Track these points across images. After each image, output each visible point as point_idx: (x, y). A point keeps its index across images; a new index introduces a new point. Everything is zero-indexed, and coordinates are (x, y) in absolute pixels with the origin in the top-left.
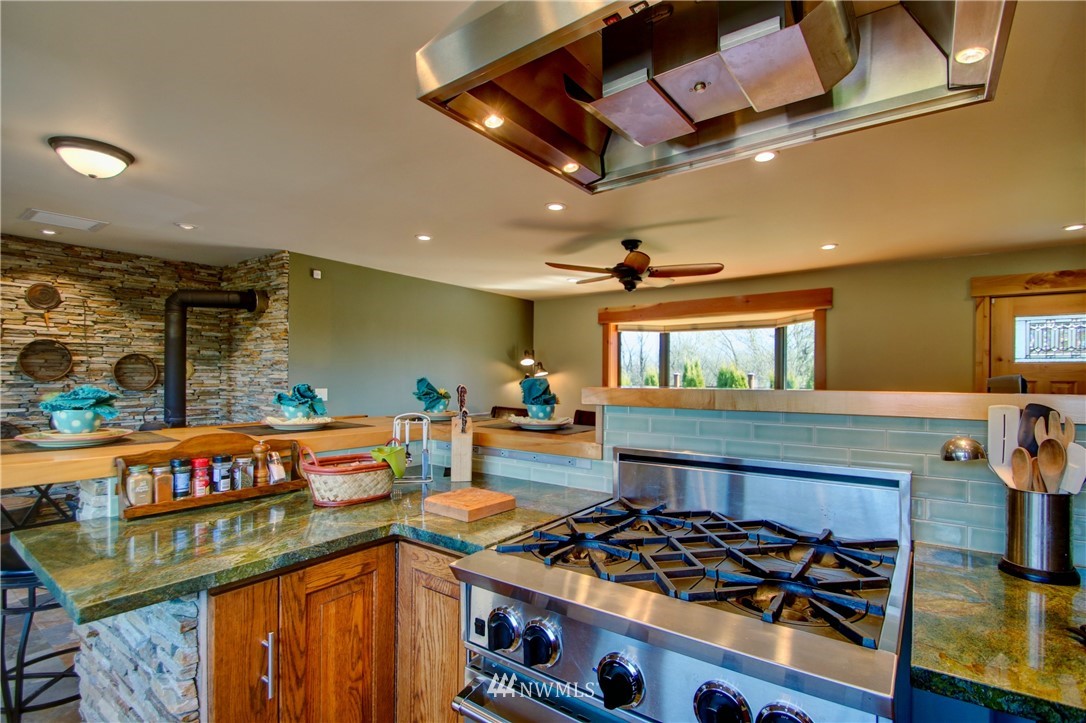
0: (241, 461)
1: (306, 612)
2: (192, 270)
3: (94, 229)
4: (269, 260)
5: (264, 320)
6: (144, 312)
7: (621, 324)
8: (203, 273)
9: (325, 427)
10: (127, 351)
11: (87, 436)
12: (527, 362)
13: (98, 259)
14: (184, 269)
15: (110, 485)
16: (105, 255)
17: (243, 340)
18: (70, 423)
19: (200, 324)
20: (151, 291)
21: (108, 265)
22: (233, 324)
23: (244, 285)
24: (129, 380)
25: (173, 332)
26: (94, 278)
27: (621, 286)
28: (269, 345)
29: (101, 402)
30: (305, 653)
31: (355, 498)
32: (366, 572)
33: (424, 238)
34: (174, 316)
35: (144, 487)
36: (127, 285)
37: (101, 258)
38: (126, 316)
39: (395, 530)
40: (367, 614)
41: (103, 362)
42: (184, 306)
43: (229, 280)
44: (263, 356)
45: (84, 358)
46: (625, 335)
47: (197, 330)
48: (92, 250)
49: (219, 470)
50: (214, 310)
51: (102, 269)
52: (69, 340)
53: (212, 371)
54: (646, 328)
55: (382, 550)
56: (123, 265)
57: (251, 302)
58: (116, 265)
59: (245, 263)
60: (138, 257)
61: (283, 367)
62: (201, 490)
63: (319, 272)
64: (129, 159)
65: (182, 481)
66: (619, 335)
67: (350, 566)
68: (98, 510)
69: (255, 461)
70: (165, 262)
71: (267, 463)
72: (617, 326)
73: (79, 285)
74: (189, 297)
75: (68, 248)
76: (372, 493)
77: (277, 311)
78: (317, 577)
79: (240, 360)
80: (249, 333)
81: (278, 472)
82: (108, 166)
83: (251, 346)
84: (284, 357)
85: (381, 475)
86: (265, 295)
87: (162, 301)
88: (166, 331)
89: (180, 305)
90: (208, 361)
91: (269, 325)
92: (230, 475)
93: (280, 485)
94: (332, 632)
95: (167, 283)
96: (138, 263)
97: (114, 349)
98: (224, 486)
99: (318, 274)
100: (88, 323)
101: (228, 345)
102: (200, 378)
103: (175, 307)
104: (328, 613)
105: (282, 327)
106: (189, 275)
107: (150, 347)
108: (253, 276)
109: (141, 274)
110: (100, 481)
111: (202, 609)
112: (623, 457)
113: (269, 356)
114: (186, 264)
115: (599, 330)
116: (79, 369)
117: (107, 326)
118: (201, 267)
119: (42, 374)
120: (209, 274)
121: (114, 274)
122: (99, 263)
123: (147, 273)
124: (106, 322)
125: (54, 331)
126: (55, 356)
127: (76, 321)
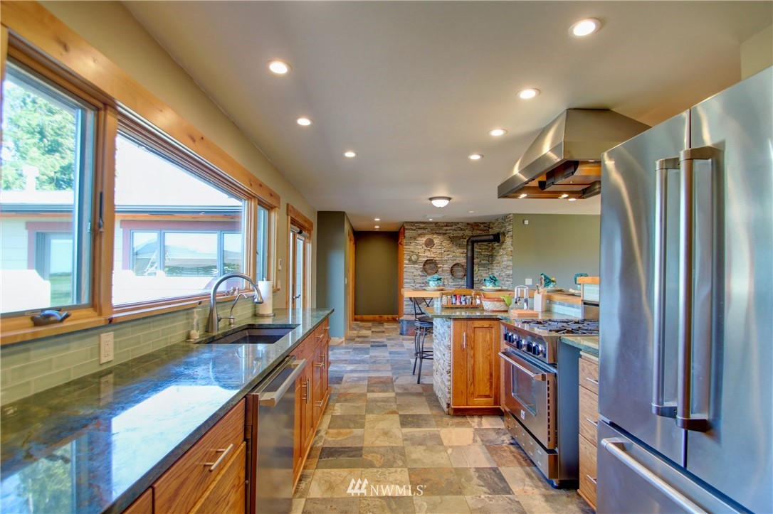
0: (468, 297)
1: (474, 332)
2: (478, 226)
3: (444, 217)
4: (505, 217)
5: (504, 247)
6: (460, 246)
8: (482, 226)
9: (500, 290)
10: (455, 262)
11: (436, 288)
14: (474, 225)
15: (439, 299)
16: (447, 224)
17: (496, 256)
18: (433, 284)
19: (480, 249)
20: (463, 237)
21: (449, 228)
22: (493, 249)
23: (496, 230)
24: (455, 274)
25: (469, 254)
26: (444, 234)
28: (505, 258)
29: (439, 279)
30: (474, 341)
31: (494, 309)
32: (490, 327)
34: (470, 247)
35: (445, 301)
36: (455, 235)
37: (446, 226)
38: (454, 248)
39: (499, 317)
40: (491, 339)
41: (447, 267)
42: (473, 242)
43: (492, 228)
44: (503, 263)
45: (441, 266)
47: (478, 252)
48: (444, 223)
49: (463, 298)
50: (486, 243)
51: (447, 230)
52: (436, 259)
53: (486, 270)
55: (496, 322)
56: (453, 228)
57: (497, 238)
58: (451, 228)
59: (497, 220)
60: (458, 223)
61: (510, 268)
62: (458, 304)
64: (449, 199)
65: (454, 299)
67: (486, 323)
68: (437, 305)
69: (472, 298)
70: (468, 224)
71: (475, 299)
73: (440, 237)
74: (474, 239)
75: (437, 223)
76: (500, 309)
77: (508, 241)
78: (477, 323)
79: (495, 265)
80: (498, 252)
81: (478, 302)
82: (443, 203)
83: (499, 258)
84: (511, 264)
85: (502, 303)
86: (504, 234)
87: (466, 240)
88: (467, 253)
89: (472, 242)
90: (484, 265)
91: (505, 248)
92: (465, 300)
93: (478, 305)
94: (481, 340)
95: (468, 233)
96: (458, 226)
97: (450, 261)
98: (463, 303)
99: (526, 222)
100: (442, 252)
101: (491, 258)
102: (480, 273)
103: (470, 243)
104: (479, 333)
105: (510, 249)
106: (476, 228)
107: (462, 260)
108: (500, 226)
109: (459, 230)
110: (437, 298)
111: (451, 323)
112: (585, 303)
113: (505, 263)
114: (475, 223)
116: (440, 270)
117: (448, 253)
118: (481, 223)
119: (429, 271)
120: (485, 226)
121: (451, 231)
122: (446, 228)
123: (461, 230)
124: (448, 251)
125: (433, 255)
126: (432, 265)
127: (439, 251)
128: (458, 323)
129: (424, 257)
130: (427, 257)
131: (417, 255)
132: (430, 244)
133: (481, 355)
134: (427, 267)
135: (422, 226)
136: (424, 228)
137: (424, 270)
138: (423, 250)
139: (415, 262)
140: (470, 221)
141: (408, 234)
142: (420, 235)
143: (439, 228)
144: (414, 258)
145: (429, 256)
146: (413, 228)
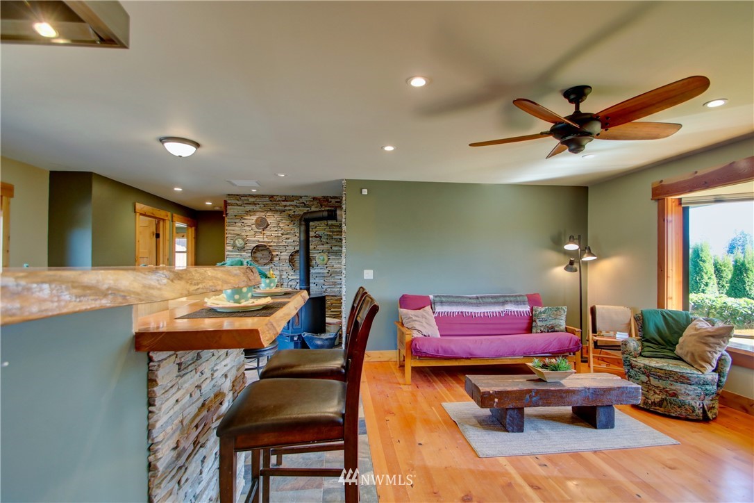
2: (327, 201)
7: (685, 197)
8: (333, 201)
12: (572, 247)
13: (284, 201)
14: (323, 201)
16: (287, 199)
19: (331, 231)
21: (288, 203)
24: (293, 265)
26: (282, 211)
33: (389, 148)
34: (304, 228)
36: (296, 213)
37: (285, 200)
38: (295, 230)
41: (285, 255)
45: (277, 253)
47: (330, 235)
48: (281, 196)
51: (285, 206)
52: (271, 244)
56: (294, 203)
58: (291, 203)
60: (301, 197)
63: (366, 190)
64: (197, 145)
66: (685, 211)
70: (314, 198)
72: (680, 200)
73: (276, 216)
74: (310, 216)
75: (271, 196)
89: (306, 221)
90: (336, 253)
95: (315, 210)
96: (301, 200)
97: (289, 248)
99: (365, 192)
100: (280, 235)
102: (332, 263)
103: (303, 223)
106: (325, 203)
109: (304, 207)
114: (324, 197)
116: (276, 259)
117: (288, 236)
118: (332, 198)
119: (262, 261)
120: (337, 202)
121: (291, 208)
122: (284, 203)
123: (305, 206)
124: (287, 234)
125: (266, 240)
126: (266, 253)
127: (275, 234)
129: (254, 241)
130: (259, 241)
131: (243, 239)
132: (263, 225)
134: (259, 255)
135: (251, 200)
136: (254, 204)
137: (255, 260)
138: (252, 233)
139: (242, 249)
140: (319, 194)
141: (231, 211)
142: (249, 213)
143: (272, 202)
144: (239, 243)
145: (261, 240)
146: (238, 202)
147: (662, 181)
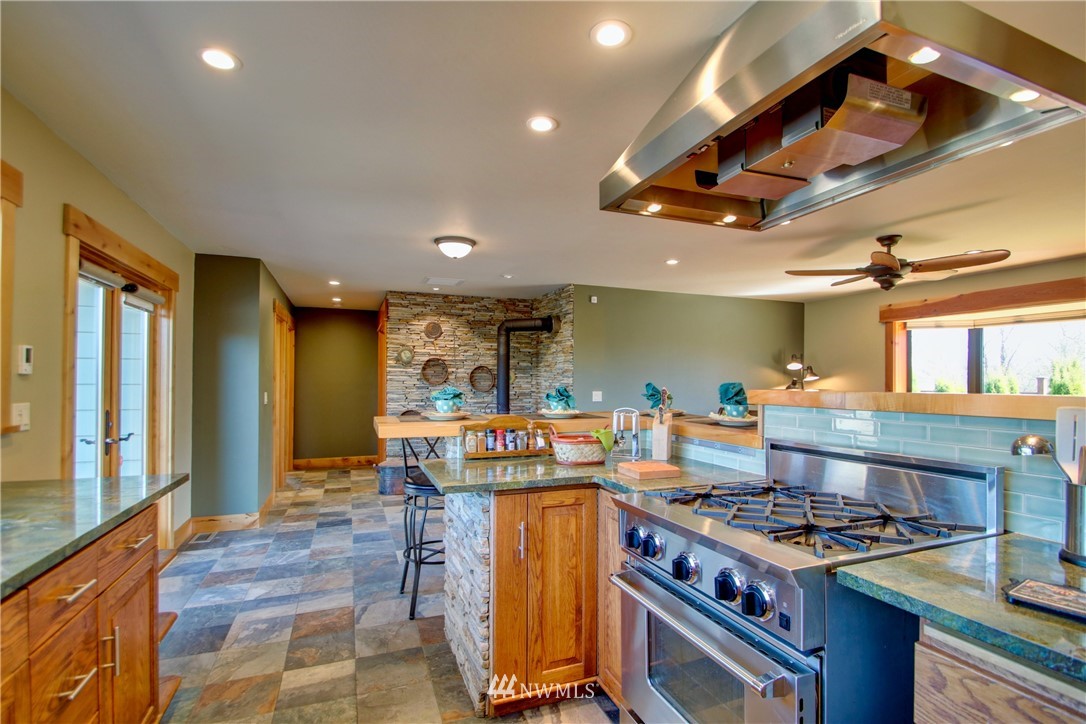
0: (520, 433)
1: (543, 517)
2: (514, 304)
3: (459, 284)
4: (561, 291)
5: (558, 339)
6: (486, 337)
7: (910, 322)
8: (521, 305)
9: (576, 417)
10: (478, 364)
11: (450, 414)
12: (794, 366)
13: (461, 303)
14: (509, 304)
15: (459, 440)
16: (465, 300)
17: (545, 355)
18: (443, 407)
19: (519, 343)
20: (490, 322)
21: (467, 306)
22: (539, 342)
23: (544, 312)
24: (477, 384)
25: (502, 351)
26: (459, 316)
27: (877, 285)
28: (561, 358)
29: (457, 396)
30: (542, 541)
31: (580, 460)
32: (577, 504)
34: (503, 339)
35: (473, 443)
36: (477, 318)
37: (462, 302)
38: (476, 340)
39: (595, 480)
40: (578, 530)
41: (464, 372)
42: (509, 331)
43: (537, 309)
44: (558, 366)
45: (454, 370)
46: (915, 333)
47: (517, 348)
48: (458, 296)
49: (509, 437)
50: (527, 333)
51: (463, 309)
52: (446, 358)
53: (527, 378)
54: (946, 324)
55: (588, 492)
56: (474, 306)
57: (548, 325)
58: (471, 306)
59: (546, 295)
60: (483, 299)
61: (570, 374)
62: (500, 448)
63: (595, 298)
64: (473, 243)
65: (490, 440)
66: (909, 335)
67: (568, 497)
68: (453, 453)
69: (528, 434)
70: (498, 301)
71: (535, 436)
72: (905, 324)
73: (451, 321)
74: (511, 325)
75: (446, 296)
76: (590, 459)
77: (565, 330)
78: (549, 499)
79: (543, 370)
80: (549, 348)
81: (541, 442)
82: (460, 250)
83: (549, 358)
84: (569, 366)
85: (596, 447)
86: (558, 319)
87: (496, 328)
88: (498, 350)
89: (507, 330)
90: (524, 370)
91: (561, 342)
92: (514, 441)
93: (541, 450)
94: (557, 534)
95: (499, 315)
96: (483, 303)
97: (469, 363)
98: (511, 447)
99: (594, 300)
100: (456, 346)
101: (536, 357)
102: (519, 383)
103: (503, 333)
104: (555, 521)
105: (569, 343)
106: (512, 307)
107: (490, 361)
108: (551, 305)
109: (486, 311)
110: (455, 438)
111: (491, 501)
112: (773, 447)
113: (561, 366)
114: (510, 300)
115: (882, 329)
116: (452, 377)
117: (466, 348)
118: (520, 301)
119: (433, 380)
120: (525, 306)
121: (470, 312)
122: (462, 306)
123: (488, 310)
124: (466, 345)
125: (439, 352)
126: (439, 369)
127: (450, 345)
128: (507, 500)
129: (423, 354)
130: (430, 354)
131: (411, 352)
132: (434, 332)
133: (557, 567)
134: (429, 371)
135: (420, 299)
136: (424, 305)
137: (424, 377)
138: (421, 342)
139: (408, 364)
140: (504, 296)
141: (394, 313)
142: (416, 316)
143: (449, 304)
144: (406, 355)
145: (433, 352)
146: (403, 302)
147: (890, 305)
